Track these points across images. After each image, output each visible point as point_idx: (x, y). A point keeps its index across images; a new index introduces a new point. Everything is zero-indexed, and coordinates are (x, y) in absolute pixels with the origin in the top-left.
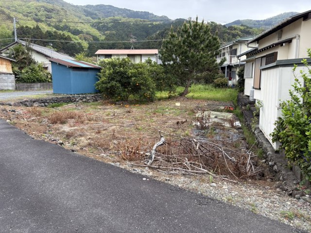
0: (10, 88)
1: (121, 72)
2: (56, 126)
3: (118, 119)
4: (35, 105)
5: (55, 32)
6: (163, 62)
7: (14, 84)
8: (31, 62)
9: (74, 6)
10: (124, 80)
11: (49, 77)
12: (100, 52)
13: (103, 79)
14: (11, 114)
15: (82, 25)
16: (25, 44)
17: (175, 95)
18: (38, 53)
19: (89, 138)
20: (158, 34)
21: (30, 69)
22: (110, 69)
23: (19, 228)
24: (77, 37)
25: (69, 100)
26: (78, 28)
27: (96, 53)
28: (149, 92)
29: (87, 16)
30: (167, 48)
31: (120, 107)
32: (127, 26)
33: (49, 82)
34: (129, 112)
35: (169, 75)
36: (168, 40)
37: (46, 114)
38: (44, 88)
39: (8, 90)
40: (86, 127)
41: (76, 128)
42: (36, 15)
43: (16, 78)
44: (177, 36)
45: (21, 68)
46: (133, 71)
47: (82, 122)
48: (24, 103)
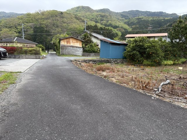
0: (80, 55)
1: (140, 45)
2: (99, 72)
3: (135, 72)
4: (91, 62)
5: (104, 28)
6: (171, 40)
7: (82, 53)
8: (91, 42)
9: (116, 13)
10: (142, 51)
11: (99, 50)
12: (128, 36)
13: (129, 49)
14: (79, 65)
15: (119, 23)
16: (89, 33)
17: (179, 63)
18: (95, 37)
19: (117, 79)
20: (168, 25)
21: (90, 45)
22: (133, 43)
23: (76, 105)
24: (116, 30)
25: (108, 62)
26: (117, 25)
27: (126, 36)
28: (158, 59)
29: (122, 18)
30: (175, 30)
31: (137, 67)
32: (146, 22)
33: (98, 52)
34: (143, 69)
35: (175, 49)
36: (177, 25)
37: (95, 67)
38: (96, 56)
39: (79, 56)
40: (116, 74)
41: (110, 74)
42: (96, 19)
43: (83, 50)
44: (183, 22)
45: (86, 45)
46: (148, 44)
47: (114, 72)
48: (85, 61)
